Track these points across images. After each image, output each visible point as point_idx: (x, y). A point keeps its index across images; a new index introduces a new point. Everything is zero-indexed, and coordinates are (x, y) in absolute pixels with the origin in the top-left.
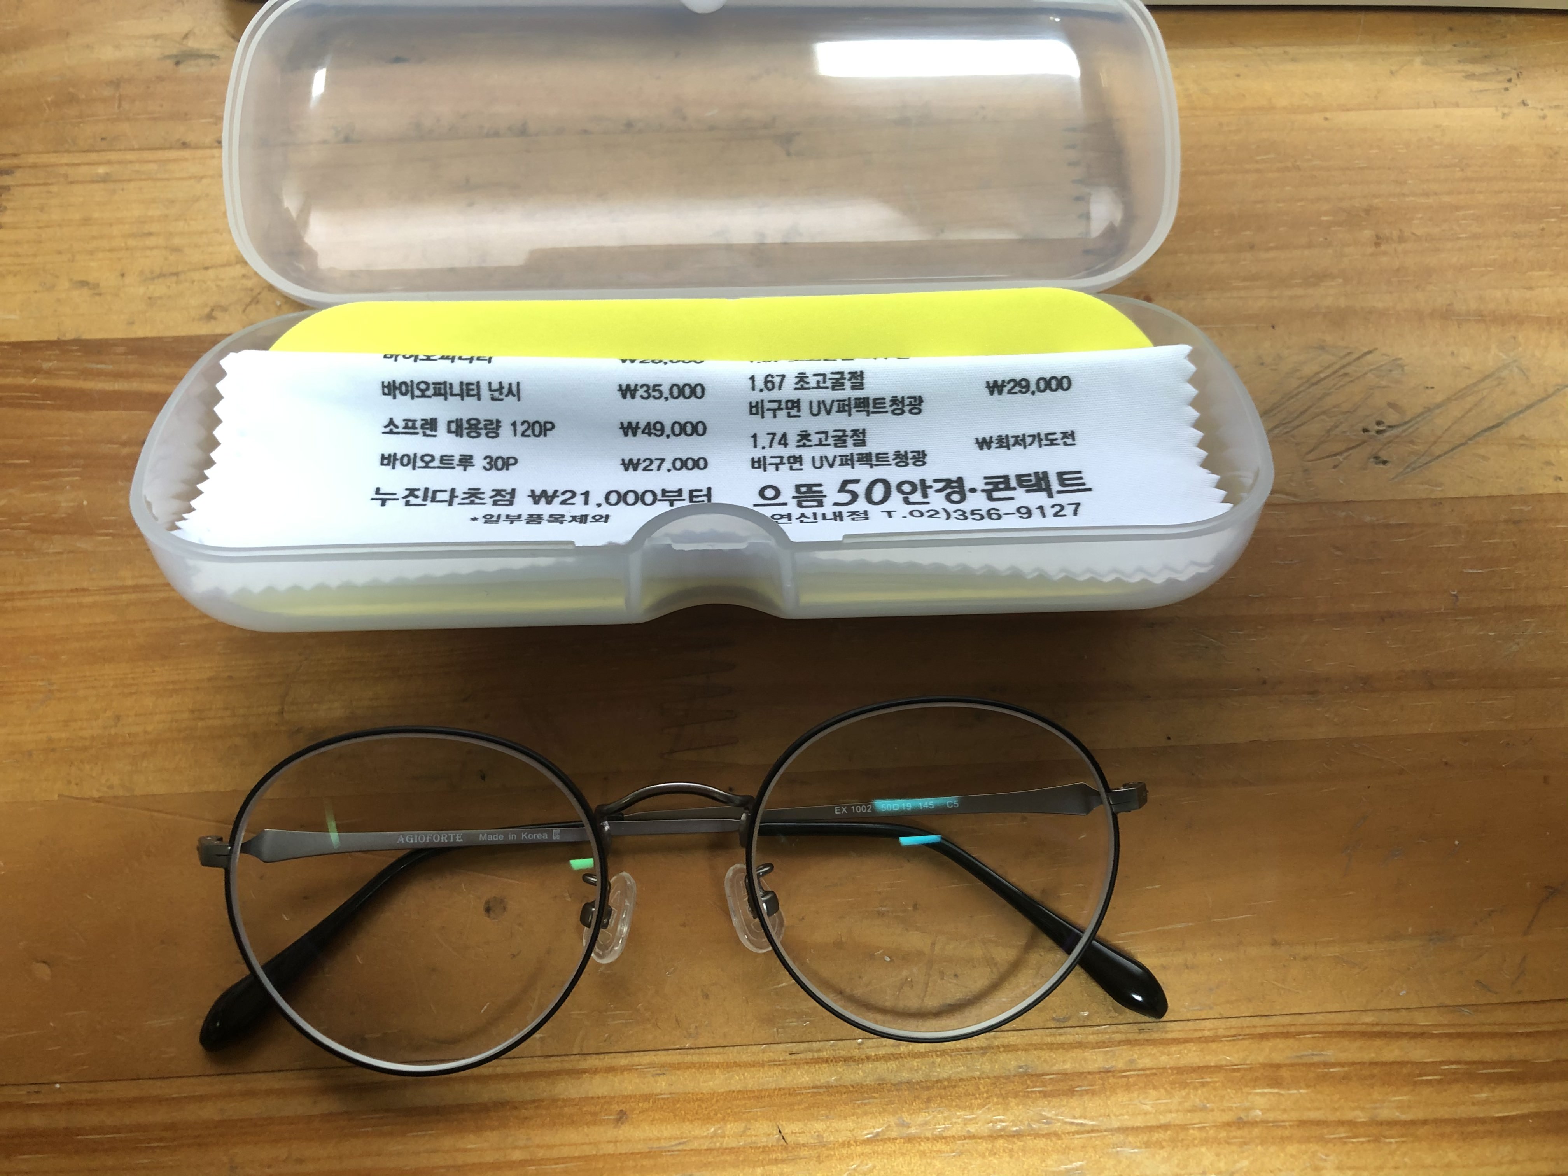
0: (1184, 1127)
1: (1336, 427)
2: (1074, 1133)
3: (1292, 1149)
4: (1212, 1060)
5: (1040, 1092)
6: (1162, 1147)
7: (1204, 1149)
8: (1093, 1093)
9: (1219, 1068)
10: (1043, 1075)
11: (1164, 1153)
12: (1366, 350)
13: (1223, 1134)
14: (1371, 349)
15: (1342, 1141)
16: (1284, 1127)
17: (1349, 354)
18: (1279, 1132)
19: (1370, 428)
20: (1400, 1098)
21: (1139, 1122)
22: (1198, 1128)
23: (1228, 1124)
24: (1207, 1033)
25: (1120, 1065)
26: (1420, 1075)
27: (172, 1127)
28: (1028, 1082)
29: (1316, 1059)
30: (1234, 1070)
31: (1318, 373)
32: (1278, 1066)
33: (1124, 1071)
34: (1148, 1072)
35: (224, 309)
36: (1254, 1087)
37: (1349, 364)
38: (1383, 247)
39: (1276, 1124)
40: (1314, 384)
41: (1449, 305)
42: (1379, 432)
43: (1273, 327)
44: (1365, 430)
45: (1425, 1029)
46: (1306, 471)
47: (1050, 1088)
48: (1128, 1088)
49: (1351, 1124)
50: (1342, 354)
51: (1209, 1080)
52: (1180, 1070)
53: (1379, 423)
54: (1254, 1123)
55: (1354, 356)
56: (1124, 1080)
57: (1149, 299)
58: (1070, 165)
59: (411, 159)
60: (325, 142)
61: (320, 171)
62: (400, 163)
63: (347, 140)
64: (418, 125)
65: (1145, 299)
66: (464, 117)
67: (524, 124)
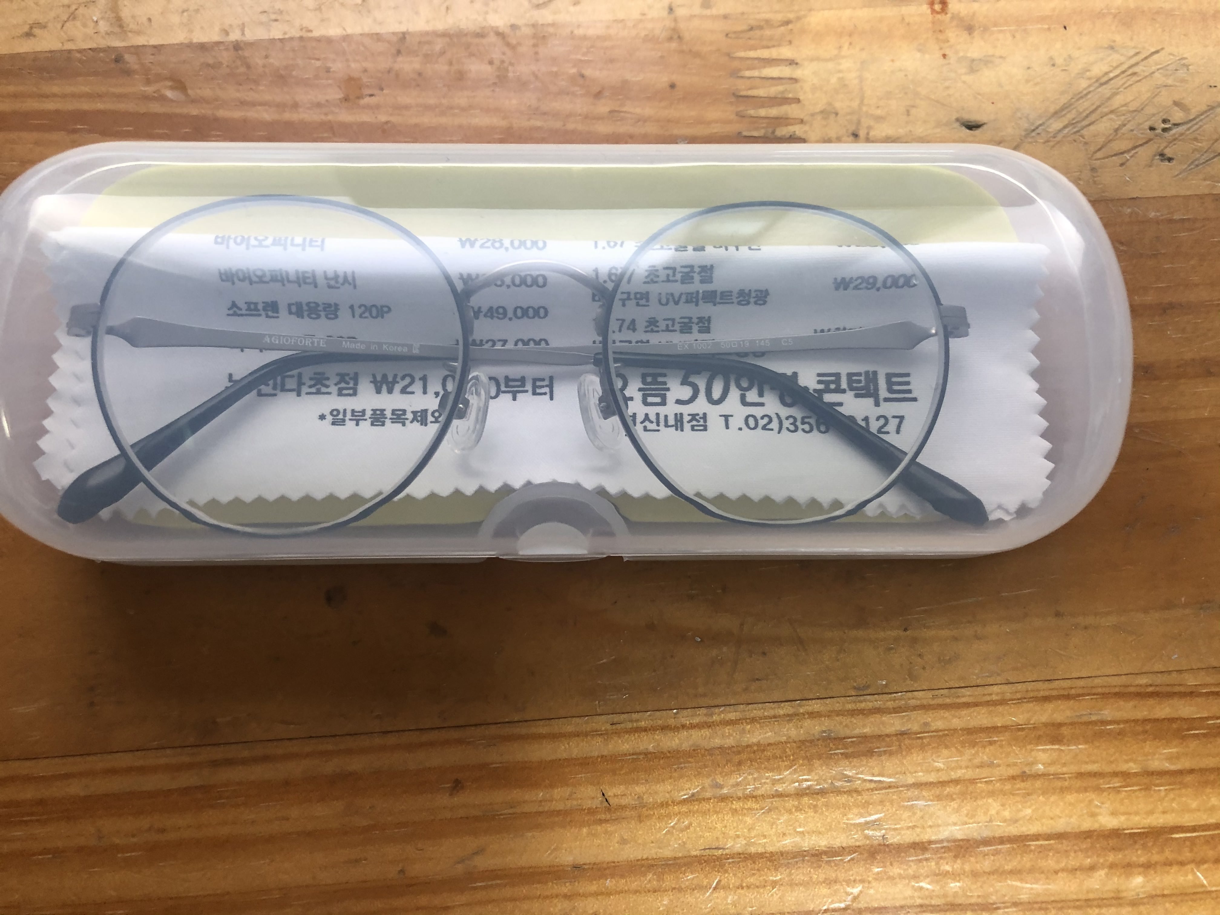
0: (973, 781)
1: (1124, 125)
2: (872, 790)
3: (1071, 798)
4: (999, 722)
5: (842, 754)
6: (954, 800)
7: (990, 800)
8: (891, 754)
9: (1005, 728)
10: (844, 738)
11: (954, 804)
12: (1153, 50)
13: (1008, 786)
14: (1159, 48)
15: (1116, 790)
16: (1065, 779)
17: (1137, 54)
18: (1059, 784)
19: (1156, 126)
20: (1170, 750)
21: (932, 778)
22: (986, 782)
23: (1013, 778)
24: (994, 697)
25: (916, 728)
26: (1188, 730)
27: (41, 802)
28: (831, 745)
29: (1094, 718)
30: (1019, 730)
31: (1106, 73)
32: (1060, 725)
33: (919, 733)
34: (941, 733)
35: (44, 27)
36: (1037, 745)
37: (1137, 64)
39: (1057, 776)
40: (1102, 84)
42: (1165, 130)
43: (1065, 28)
44: (1152, 129)
45: (1194, 689)
46: (1093, 169)
47: (850, 750)
48: (922, 748)
49: (1125, 775)
50: (1132, 53)
51: (996, 739)
52: (970, 731)
53: (1165, 121)
54: (1037, 776)
55: (1142, 56)
56: (919, 741)
57: (944, 3)
65: (939, 3)
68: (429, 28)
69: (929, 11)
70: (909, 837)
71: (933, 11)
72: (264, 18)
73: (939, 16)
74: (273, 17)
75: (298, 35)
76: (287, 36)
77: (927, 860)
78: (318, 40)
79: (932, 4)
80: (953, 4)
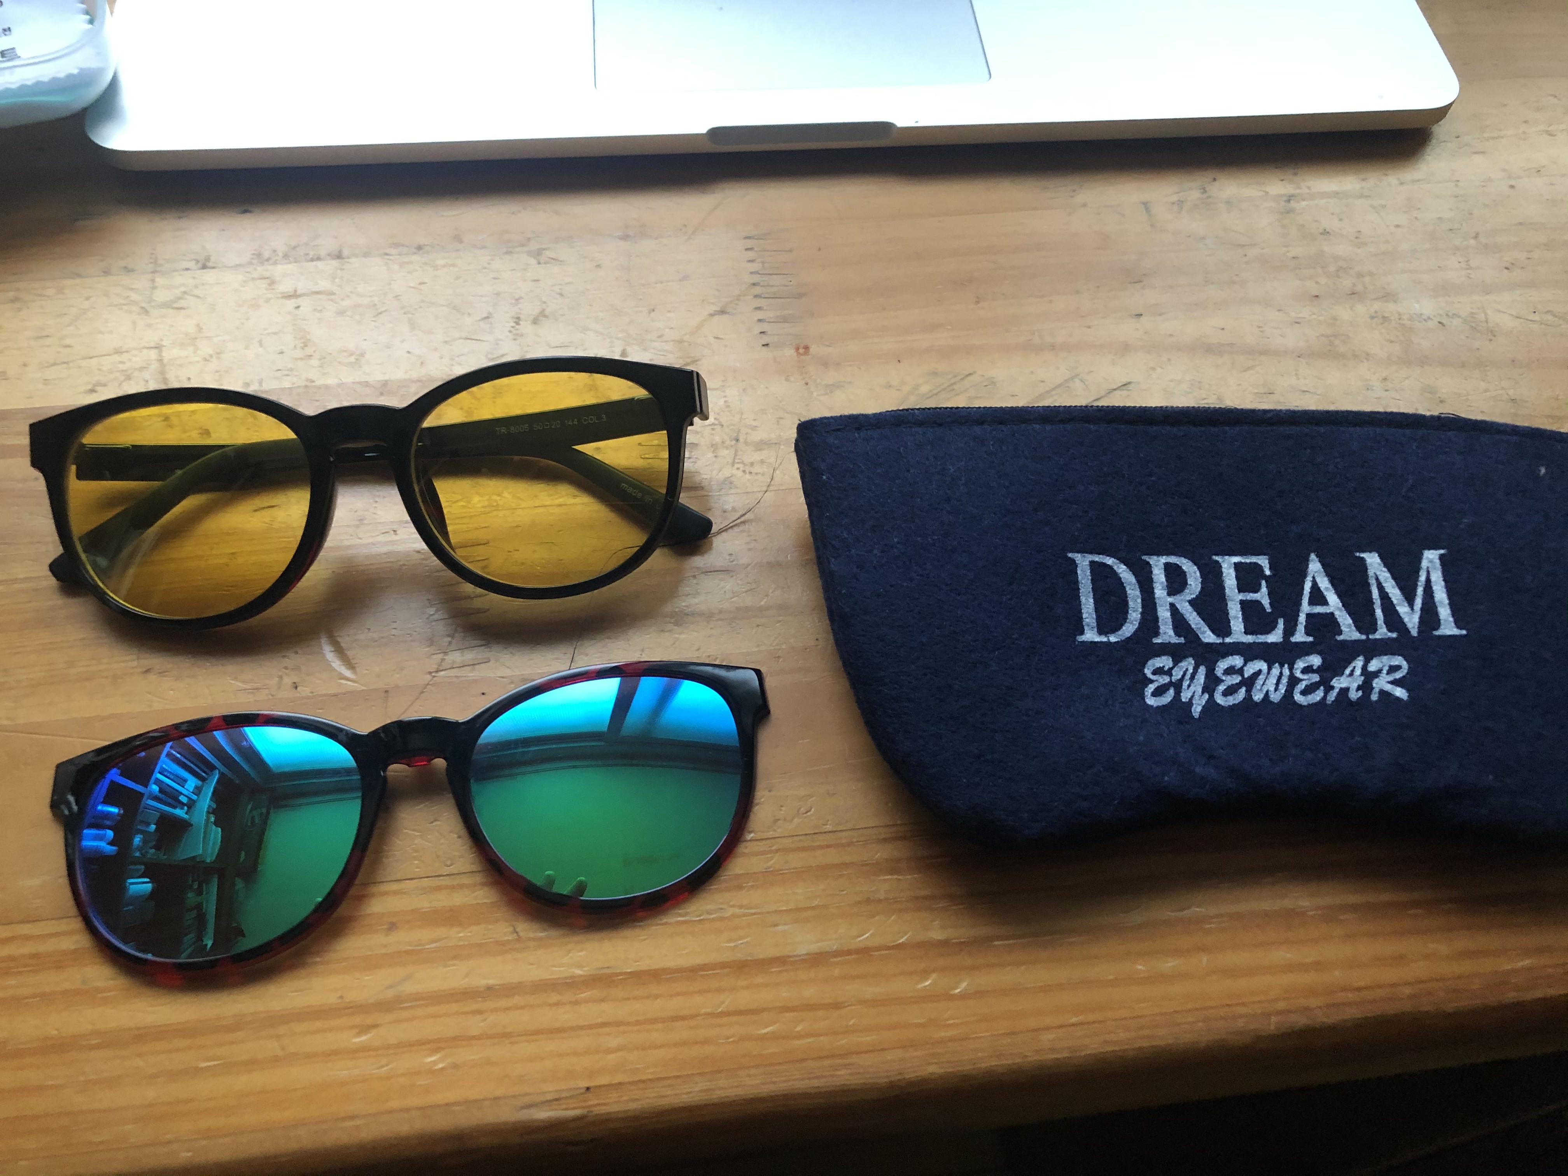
0: (826, 907)
3: (907, 917)
4: (847, 859)
6: (809, 922)
8: (756, 886)
9: (852, 864)
12: (969, 374)
14: (971, 372)
17: (955, 376)
18: (897, 906)
21: (791, 906)
22: (837, 907)
23: (859, 903)
24: (844, 841)
25: (777, 865)
27: (35, 956)
30: (864, 865)
31: (931, 391)
33: (781, 870)
37: (955, 383)
38: (981, 304)
40: (928, 398)
41: (1030, 340)
43: (900, 361)
48: (783, 882)
49: (952, 896)
50: (951, 376)
51: (845, 873)
52: (822, 867)
54: (879, 901)
55: (959, 378)
56: (781, 876)
57: (806, 348)
58: (749, 261)
59: (253, 279)
60: (187, 269)
61: (183, 289)
62: (245, 282)
63: (204, 267)
64: (259, 255)
65: (803, 348)
66: (294, 248)
67: (340, 252)
68: (406, 377)
69: (795, 354)
70: (770, 953)
71: (798, 354)
72: (278, 374)
73: (803, 357)
74: (286, 373)
75: (304, 384)
76: (294, 386)
77: (786, 971)
78: (319, 388)
79: (797, 349)
80: (813, 349)
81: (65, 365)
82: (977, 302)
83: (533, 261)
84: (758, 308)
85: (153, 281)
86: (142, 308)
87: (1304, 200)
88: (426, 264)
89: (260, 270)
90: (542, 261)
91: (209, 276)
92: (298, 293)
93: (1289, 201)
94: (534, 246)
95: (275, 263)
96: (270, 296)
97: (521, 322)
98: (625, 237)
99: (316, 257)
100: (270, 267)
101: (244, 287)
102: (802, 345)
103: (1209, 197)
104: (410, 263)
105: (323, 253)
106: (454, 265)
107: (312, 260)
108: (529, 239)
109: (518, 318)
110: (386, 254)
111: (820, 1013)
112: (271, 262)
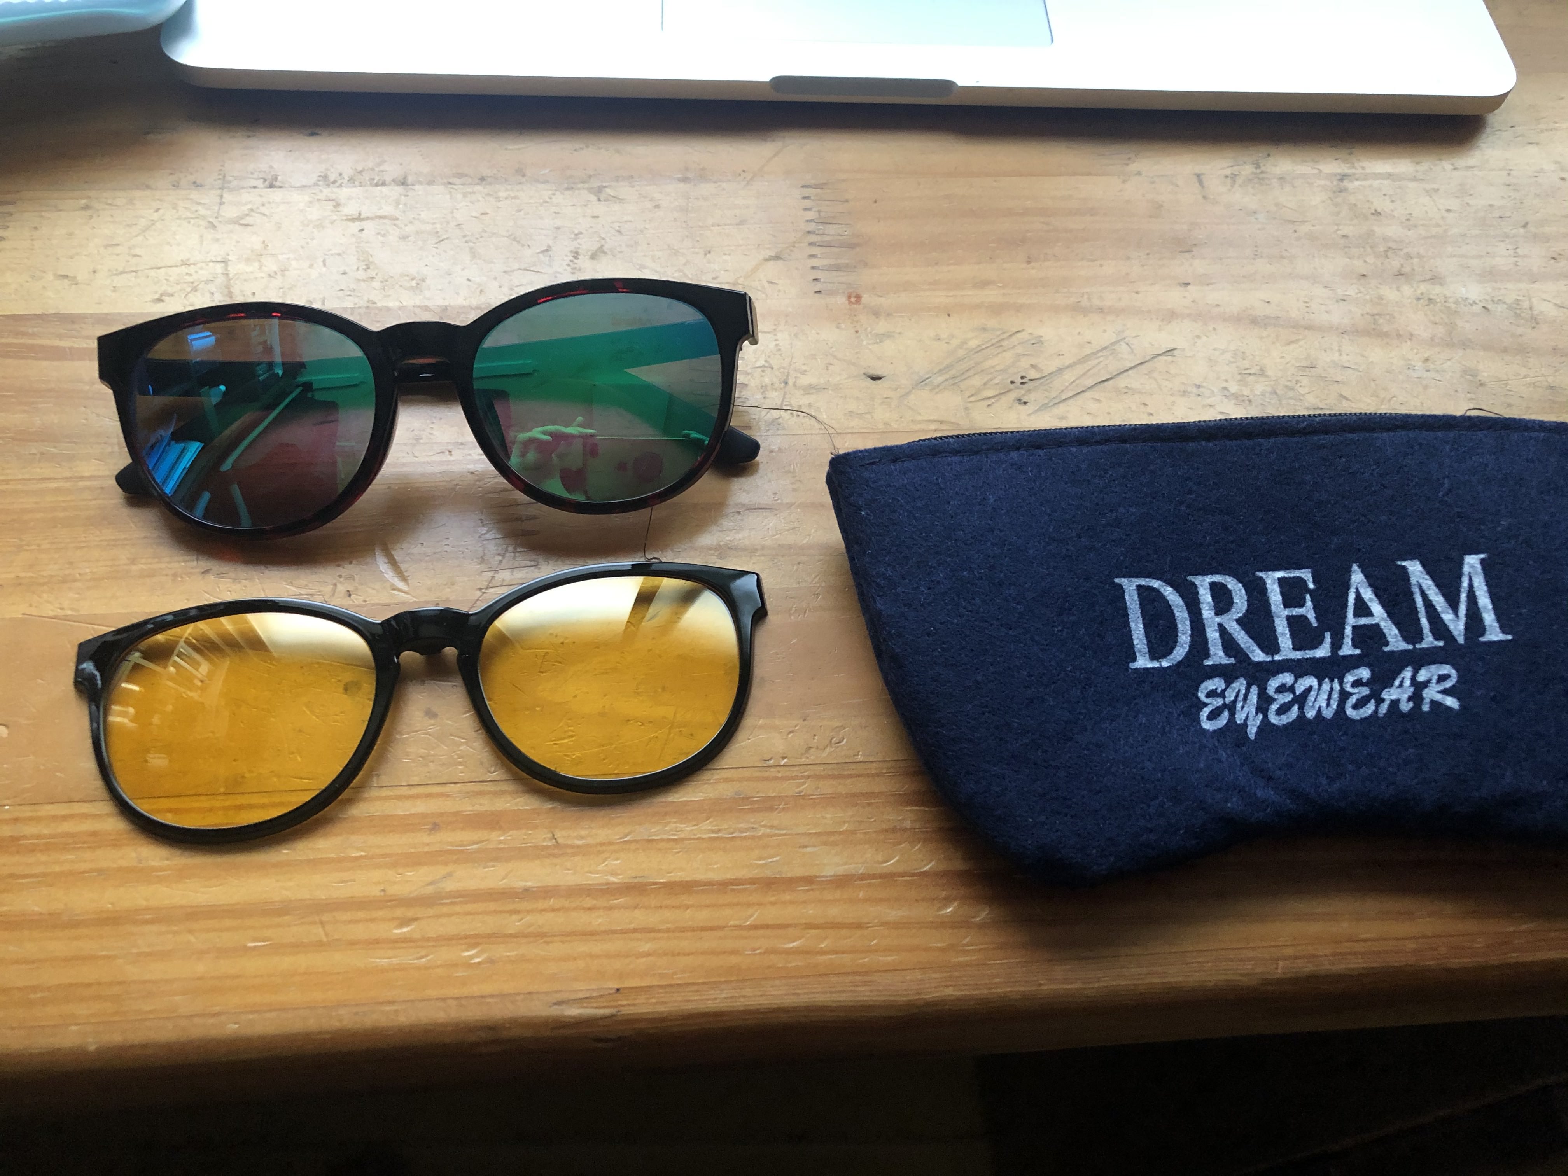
0: (853, 833)
1: (992, 380)
3: (931, 846)
4: (876, 789)
5: (747, 808)
6: (837, 845)
7: (867, 847)
8: (788, 810)
9: (882, 794)
12: (1015, 331)
14: (1020, 329)
17: (1004, 333)
19: (1016, 381)
21: (820, 829)
22: (865, 834)
23: (886, 831)
24: (873, 772)
25: (809, 791)
27: (94, 834)
28: (740, 803)
31: (979, 346)
33: (813, 795)
37: (1003, 339)
38: (1032, 264)
40: (975, 353)
41: (1078, 302)
42: (1022, 383)
43: (949, 315)
44: (1012, 382)
46: (967, 409)
47: (756, 806)
48: (813, 807)
50: (999, 333)
51: (873, 801)
52: (852, 795)
53: (1022, 378)
55: (1008, 334)
56: (812, 801)
57: (858, 297)
58: (805, 209)
59: (319, 200)
60: (255, 187)
61: (249, 206)
62: (311, 202)
63: (271, 186)
64: (325, 177)
65: (855, 297)
66: (360, 172)
67: (405, 178)
68: (465, 303)
69: (847, 302)
70: (799, 872)
71: (850, 302)
72: (341, 294)
73: (854, 306)
74: (349, 293)
75: (365, 305)
76: (357, 306)
77: (812, 890)
78: (380, 309)
79: (849, 297)
80: (865, 298)
81: (134, 274)
82: (1029, 262)
83: (593, 198)
84: (812, 256)
85: (221, 197)
86: (210, 222)
87: (1357, 180)
88: (488, 195)
89: (327, 192)
90: (602, 199)
91: (276, 195)
92: (362, 217)
93: (1341, 180)
94: (595, 183)
95: (341, 186)
96: (335, 217)
97: (579, 257)
98: (685, 180)
99: (381, 182)
100: (335, 190)
101: (309, 207)
102: (854, 294)
103: (1262, 172)
104: (474, 193)
105: (388, 179)
106: (516, 197)
107: (377, 185)
108: (590, 176)
109: (577, 253)
110: (450, 183)
111: (844, 932)
112: (337, 184)
